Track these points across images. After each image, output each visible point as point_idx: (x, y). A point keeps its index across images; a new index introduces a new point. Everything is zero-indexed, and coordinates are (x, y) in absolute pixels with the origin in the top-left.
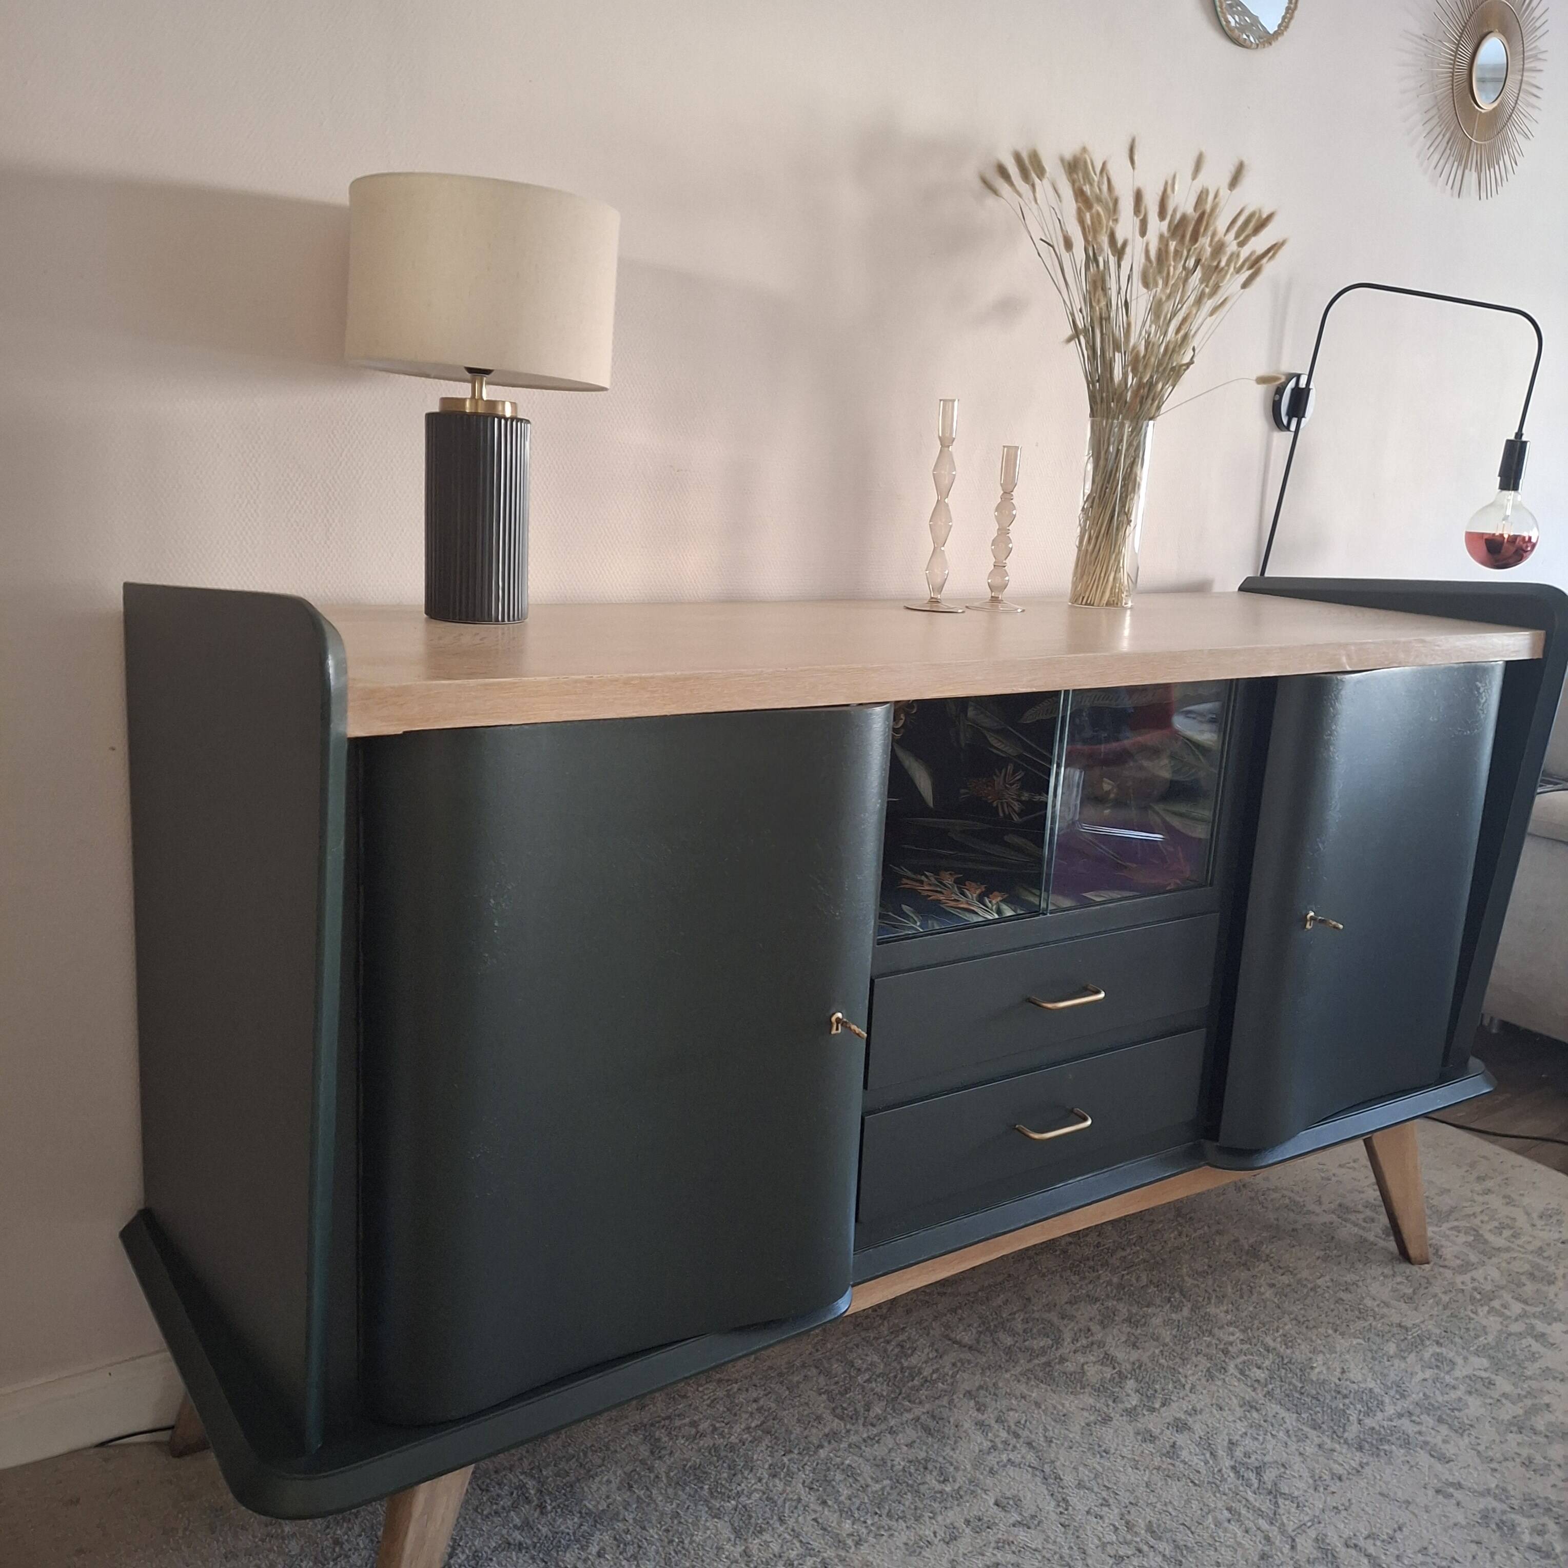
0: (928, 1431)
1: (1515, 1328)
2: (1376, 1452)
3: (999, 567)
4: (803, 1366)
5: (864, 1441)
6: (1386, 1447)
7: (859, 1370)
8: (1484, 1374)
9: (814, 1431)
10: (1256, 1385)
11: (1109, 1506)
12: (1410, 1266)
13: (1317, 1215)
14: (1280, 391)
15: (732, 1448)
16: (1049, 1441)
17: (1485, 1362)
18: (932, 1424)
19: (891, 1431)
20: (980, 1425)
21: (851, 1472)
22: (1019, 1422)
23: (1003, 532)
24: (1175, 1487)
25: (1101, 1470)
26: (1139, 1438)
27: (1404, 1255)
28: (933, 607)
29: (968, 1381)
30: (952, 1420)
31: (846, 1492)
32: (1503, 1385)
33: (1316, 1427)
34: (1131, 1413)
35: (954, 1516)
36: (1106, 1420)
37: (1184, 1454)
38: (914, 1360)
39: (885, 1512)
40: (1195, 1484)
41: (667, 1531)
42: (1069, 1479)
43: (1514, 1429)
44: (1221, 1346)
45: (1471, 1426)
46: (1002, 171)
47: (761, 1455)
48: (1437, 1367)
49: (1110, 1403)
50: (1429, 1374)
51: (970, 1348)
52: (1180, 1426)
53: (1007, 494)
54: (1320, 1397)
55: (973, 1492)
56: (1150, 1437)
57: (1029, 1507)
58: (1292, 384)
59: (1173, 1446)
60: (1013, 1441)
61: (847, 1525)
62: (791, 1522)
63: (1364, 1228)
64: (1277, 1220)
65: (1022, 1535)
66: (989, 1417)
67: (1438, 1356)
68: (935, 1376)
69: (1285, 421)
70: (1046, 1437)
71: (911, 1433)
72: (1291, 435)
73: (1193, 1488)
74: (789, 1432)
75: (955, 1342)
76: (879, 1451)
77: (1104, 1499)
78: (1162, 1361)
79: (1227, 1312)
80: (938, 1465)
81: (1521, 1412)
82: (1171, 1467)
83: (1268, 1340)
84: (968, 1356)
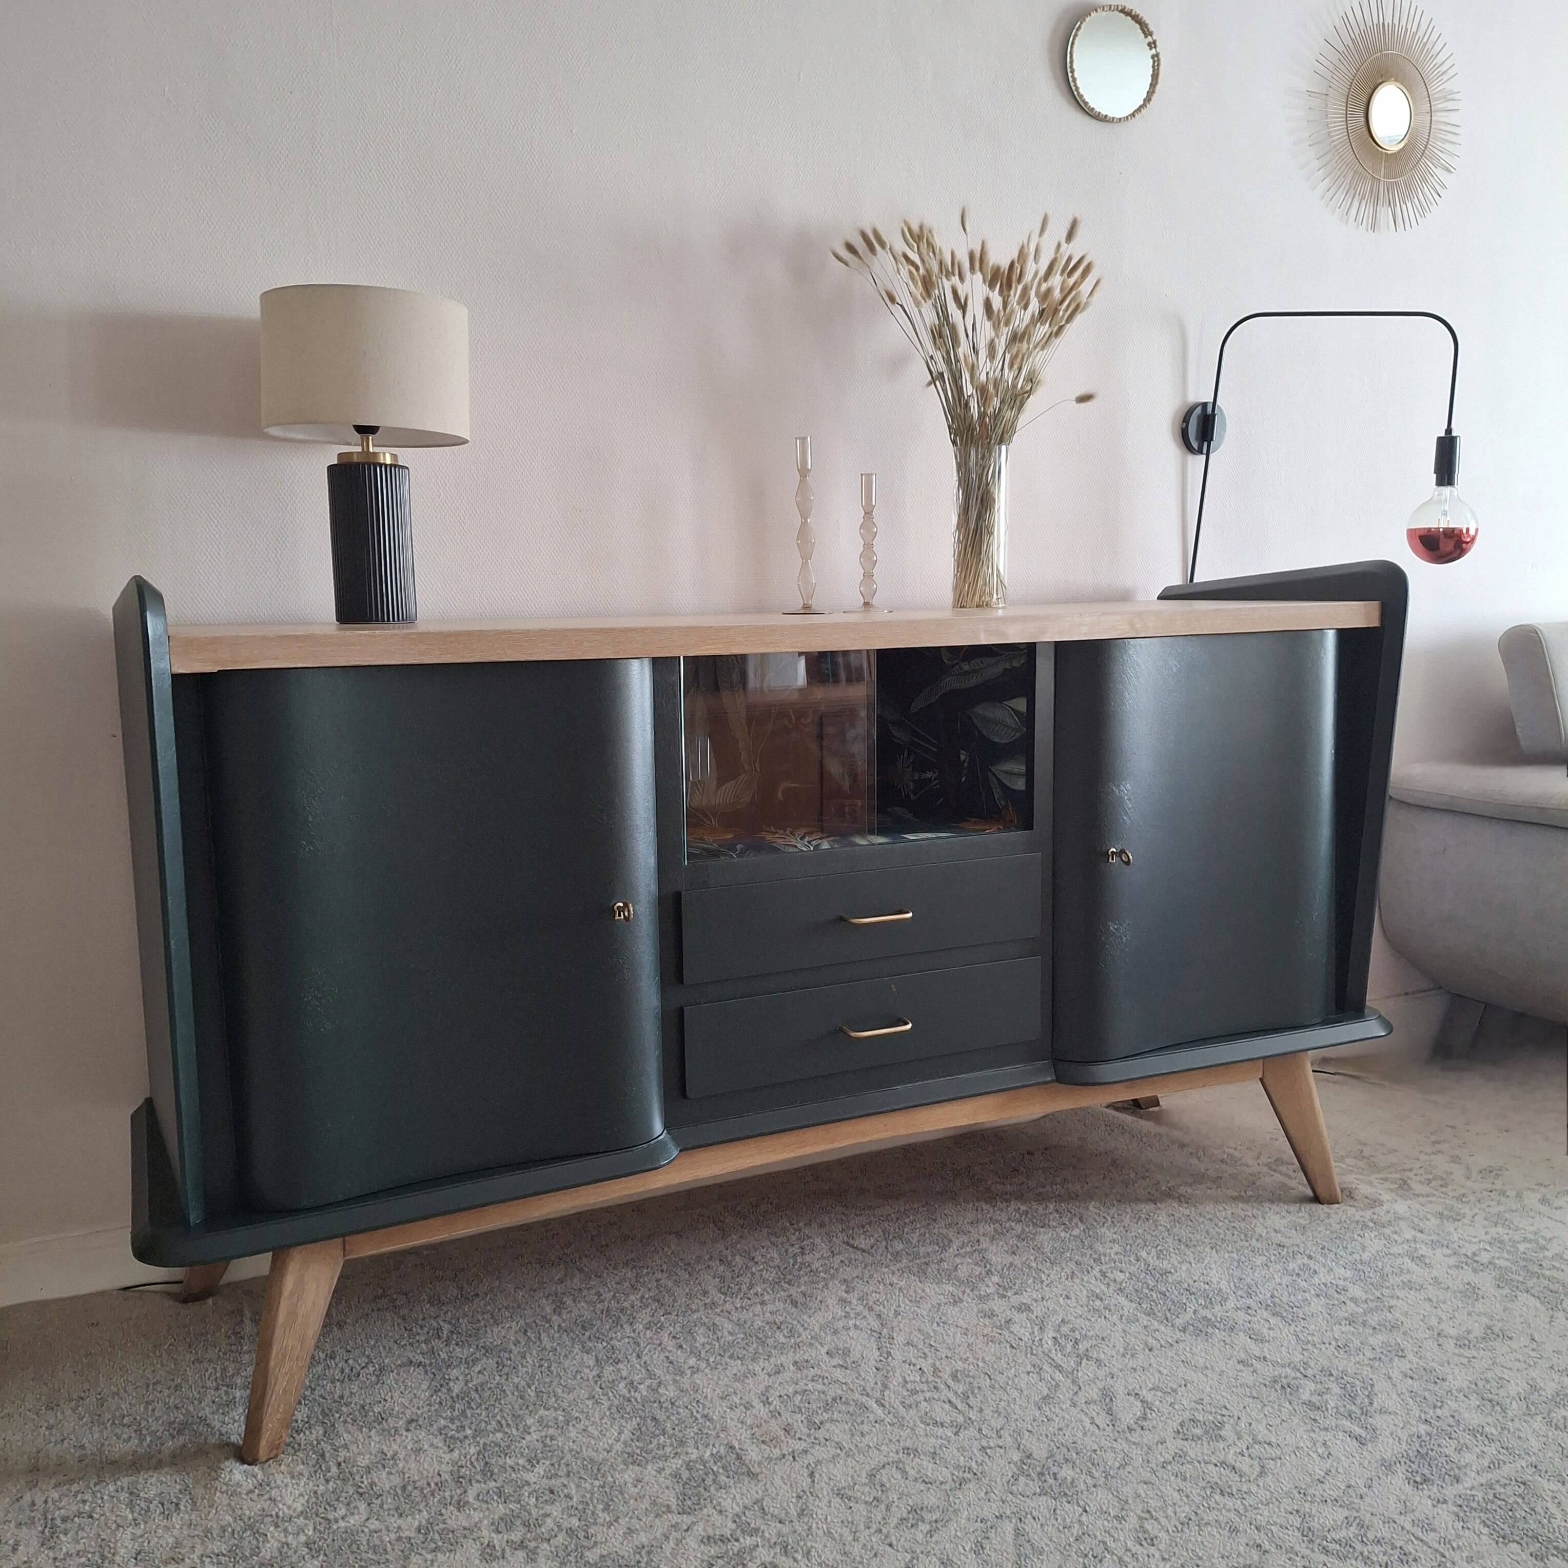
0: (794, 1303)
1: (1395, 1250)
2: (1198, 1332)
3: (868, 576)
4: (711, 1258)
5: (736, 1308)
6: (1210, 1330)
7: (757, 1263)
8: (1341, 1283)
9: (696, 1301)
10: (1112, 1283)
11: (925, 1358)
12: (1321, 1206)
13: (1248, 1166)
14: (1186, 419)
15: (622, 1310)
16: (897, 1313)
17: (1349, 1274)
18: (801, 1299)
19: (763, 1303)
20: (843, 1301)
21: (713, 1328)
22: (878, 1300)
23: (868, 547)
24: (993, 1348)
25: (932, 1334)
26: (980, 1315)
27: (1316, 1199)
28: (807, 610)
29: (848, 1272)
30: (819, 1298)
31: (701, 1340)
32: (1356, 1291)
33: (1150, 1313)
34: (982, 1298)
35: (787, 1359)
36: (956, 1301)
37: (1015, 1328)
38: (808, 1258)
39: (728, 1354)
40: (1012, 1347)
41: (542, 1359)
42: (900, 1339)
43: (1343, 1322)
44: (1096, 1256)
45: (1304, 1319)
46: (850, 248)
47: (644, 1316)
48: (1298, 1275)
49: (968, 1291)
50: (1286, 1280)
51: (864, 1251)
52: (1024, 1308)
53: (868, 514)
54: (1167, 1293)
55: (811, 1344)
56: (992, 1315)
57: (855, 1355)
58: (1198, 411)
59: (1008, 1322)
60: (866, 1313)
61: (692, 1361)
62: (644, 1358)
63: (1290, 1177)
64: (1207, 1170)
65: (839, 1374)
66: (853, 1298)
67: (1304, 1268)
68: (821, 1269)
69: (1195, 445)
70: (895, 1311)
71: (780, 1305)
72: (1204, 457)
73: (1009, 1350)
74: (675, 1301)
75: (853, 1246)
76: (744, 1316)
77: (924, 1353)
78: (1034, 1264)
79: (1115, 1233)
80: (790, 1326)
81: (1360, 1310)
82: (997, 1335)
83: (1144, 1254)
84: (859, 1255)
